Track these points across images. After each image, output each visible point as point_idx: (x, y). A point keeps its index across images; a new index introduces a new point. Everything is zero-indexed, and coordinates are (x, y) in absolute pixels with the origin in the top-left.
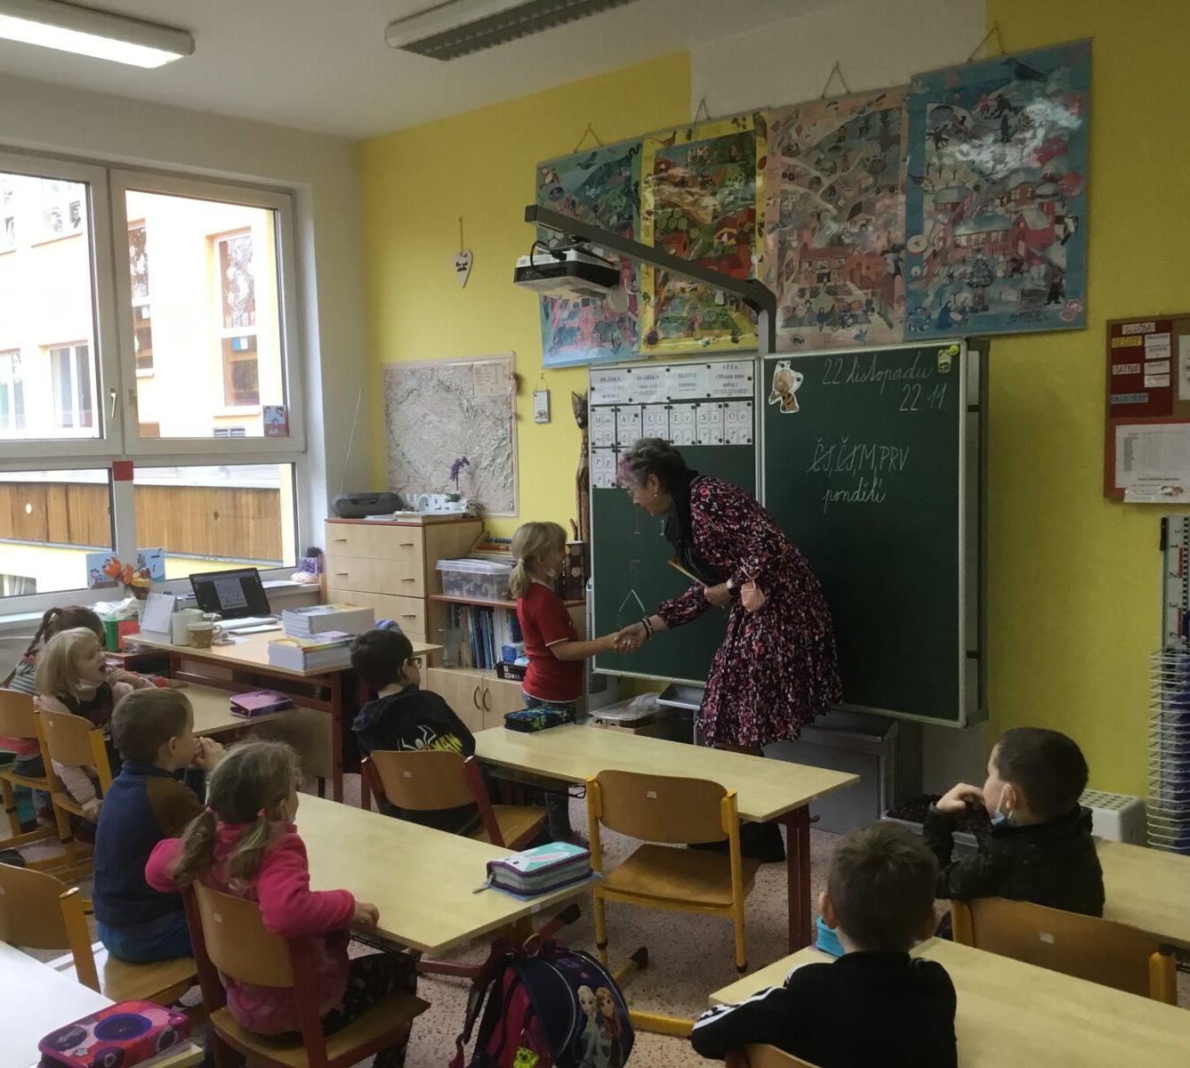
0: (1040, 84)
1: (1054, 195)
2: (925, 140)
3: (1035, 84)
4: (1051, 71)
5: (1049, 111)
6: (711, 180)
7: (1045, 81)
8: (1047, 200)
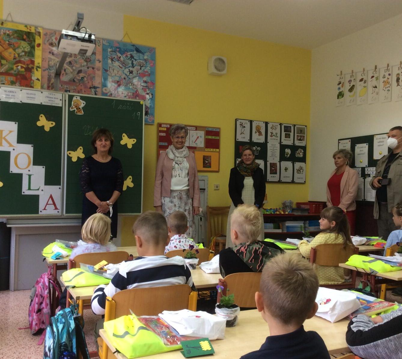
0: (143, 55)
1: (146, 87)
2: (108, 59)
3: (141, 54)
4: (145, 53)
5: (145, 63)
6: (13, 44)
7: (144, 55)
8: (145, 87)
